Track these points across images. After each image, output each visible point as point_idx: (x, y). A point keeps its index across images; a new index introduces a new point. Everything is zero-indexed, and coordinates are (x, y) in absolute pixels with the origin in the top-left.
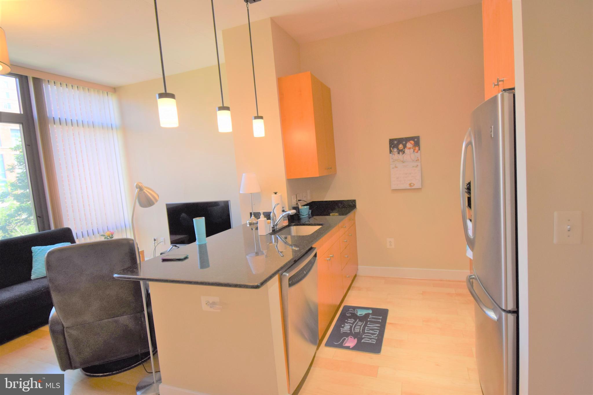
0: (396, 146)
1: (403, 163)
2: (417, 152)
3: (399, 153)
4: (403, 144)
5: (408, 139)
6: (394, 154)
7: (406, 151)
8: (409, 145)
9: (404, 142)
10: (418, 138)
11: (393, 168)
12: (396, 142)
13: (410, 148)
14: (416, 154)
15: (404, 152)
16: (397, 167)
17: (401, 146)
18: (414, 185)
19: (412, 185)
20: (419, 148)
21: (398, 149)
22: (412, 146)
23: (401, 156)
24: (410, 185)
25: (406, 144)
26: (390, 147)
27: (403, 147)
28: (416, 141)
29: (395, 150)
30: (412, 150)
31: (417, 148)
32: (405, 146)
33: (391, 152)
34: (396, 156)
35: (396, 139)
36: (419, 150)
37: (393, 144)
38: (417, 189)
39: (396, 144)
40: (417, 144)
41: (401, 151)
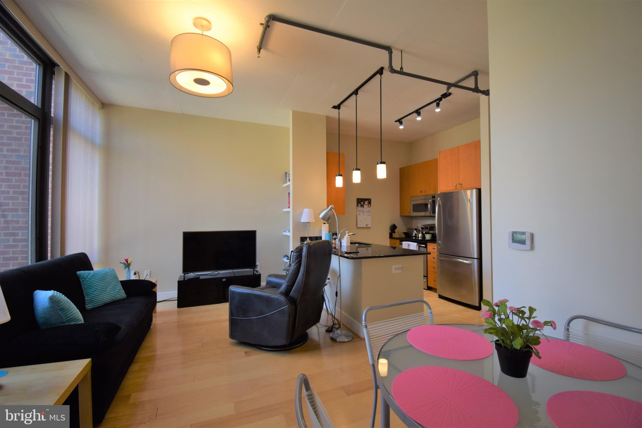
0: (360, 203)
2: (370, 207)
3: (361, 207)
5: (366, 200)
6: (359, 207)
7: (365, 206)
8: (366, 203)
9: (364, 201)
10: (370, 199)
12: (360, 200)
13: (366, 205)
14: (370, 209)
15: (363, 207)
16: (360, 215)
17: (362, 203)
18: (368, 225)
21: (361, 204)
24: (366, 225)
25: (365, 202)
26: (357, 203)
28: (369, 201)
29: (360, 205)
30: (367, 206)
31: (370, 205)
32: (364, 203)
33: (357, 205)
34: (360, 208)
35: (360, 199)
36: (371, 206)
37: (359, 201)
38: (370, 227)
39: (360, 201)
40: (370, 203)
41: (362, 206)
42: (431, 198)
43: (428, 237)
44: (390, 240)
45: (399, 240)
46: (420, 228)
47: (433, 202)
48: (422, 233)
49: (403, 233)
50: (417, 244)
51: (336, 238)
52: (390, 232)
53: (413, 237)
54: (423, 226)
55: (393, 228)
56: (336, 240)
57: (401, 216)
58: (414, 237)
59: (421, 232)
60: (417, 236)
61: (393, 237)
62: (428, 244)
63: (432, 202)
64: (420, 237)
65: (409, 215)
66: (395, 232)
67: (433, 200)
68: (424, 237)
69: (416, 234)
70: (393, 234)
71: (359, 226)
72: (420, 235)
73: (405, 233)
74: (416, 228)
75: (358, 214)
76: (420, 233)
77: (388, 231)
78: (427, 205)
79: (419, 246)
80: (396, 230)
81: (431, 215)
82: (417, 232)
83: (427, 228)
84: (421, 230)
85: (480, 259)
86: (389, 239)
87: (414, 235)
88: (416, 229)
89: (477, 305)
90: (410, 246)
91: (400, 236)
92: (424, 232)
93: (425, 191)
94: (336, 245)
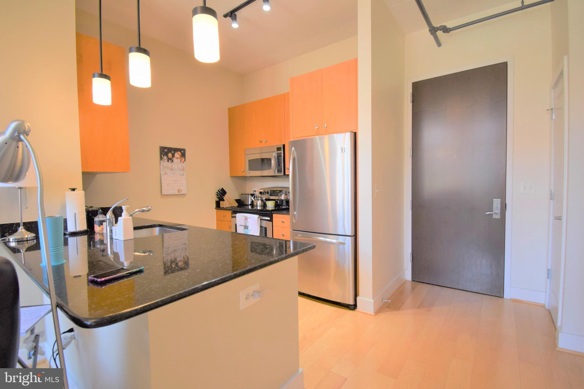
0: (166, 154)
1: (172, 170)
2: (183, 162)
3: (168, 161)
4: (172, 153)
5: (176, 150)
6: (164, 161)
7: (175, 160)
8: (177, 155)
9: (173, 152)
10: (184, 150)
11: (163, 174)
12: (166, 150)
13: (177, 158)
14: (182, 164)
15: (173, 161)
16: (167, 174)
17: (170, 155)
18: (182, 191)
19: (180, 191)
20: (185, 159)
21: (168, 157)
22: (179, 156)
23: (169, 164)
24: (178, 190)
25: (174, 154)
26: (161, 154)
27: (171, 156)
28: (183, 153)
29: (165, 158)
30: (179, 160)
31: (183, 159)
32: (173, 156)
33: (161, 158)
34: (165, 163)
35: (166, 148)
36: (185, 161)
37: (164, 152)
38: (184, 195)
39: (166, 152)
40: (183, 155)
41: (170, 160)
42: (276, 150)
43: (270, 205)
44: (217, 211)
45: (230, 212)
46: (257, 194)
47: (278, 157)
48: (262, 200)
49: (234, 200)
50: (258, 216)
51: (104, 221)
52: (218, 200)
53: (248, 205)
54: (262, 191)
55: (222, 194)
56: (102, 224)
57: (231, 177)
58: (251, 205)
59: (260, 198)
60: (255, 204)
61: (221, 206)
62: (275, 216)
63: (276, 156)
64: (258, 205)
65: (244, 175)
66: (224, 200)
67: (277, 153)
68: (264, 205)
69: (252, 202)
70: (221, 202)
71: (164, 193)
72: (259, 203)
73: (238, 201)
74: (253, 193)
75: (162, 173)
76: (258, 200)
77: (215, 199)
78: (270, 160)
79: (261, 219)
80: (225, 197)
81: (275, 174)
82: (254, 198)
83: (268, 192)
84: (260, 195)
85: (355, 236)
86: (215, 210)
87: (249, 204)
88: (252, 195)
89: (351, 302)
90: (248, 220)
91: (231, 205)
92: (264, 199)
93: (266, 141)
94: (103, 236)
